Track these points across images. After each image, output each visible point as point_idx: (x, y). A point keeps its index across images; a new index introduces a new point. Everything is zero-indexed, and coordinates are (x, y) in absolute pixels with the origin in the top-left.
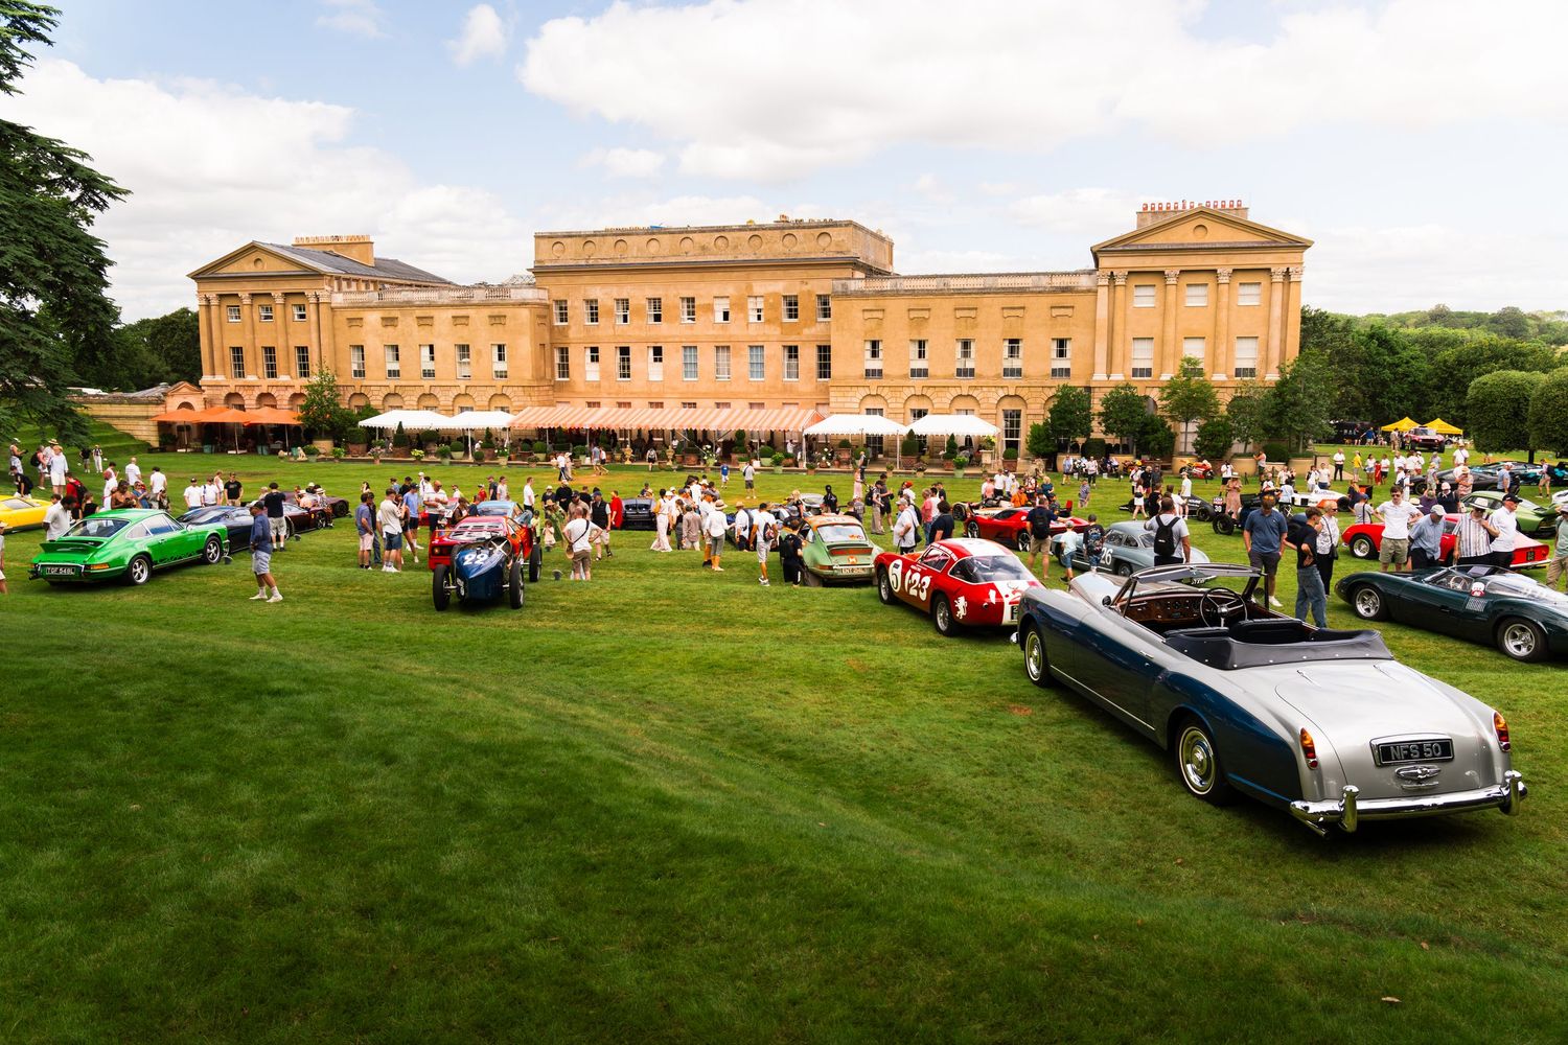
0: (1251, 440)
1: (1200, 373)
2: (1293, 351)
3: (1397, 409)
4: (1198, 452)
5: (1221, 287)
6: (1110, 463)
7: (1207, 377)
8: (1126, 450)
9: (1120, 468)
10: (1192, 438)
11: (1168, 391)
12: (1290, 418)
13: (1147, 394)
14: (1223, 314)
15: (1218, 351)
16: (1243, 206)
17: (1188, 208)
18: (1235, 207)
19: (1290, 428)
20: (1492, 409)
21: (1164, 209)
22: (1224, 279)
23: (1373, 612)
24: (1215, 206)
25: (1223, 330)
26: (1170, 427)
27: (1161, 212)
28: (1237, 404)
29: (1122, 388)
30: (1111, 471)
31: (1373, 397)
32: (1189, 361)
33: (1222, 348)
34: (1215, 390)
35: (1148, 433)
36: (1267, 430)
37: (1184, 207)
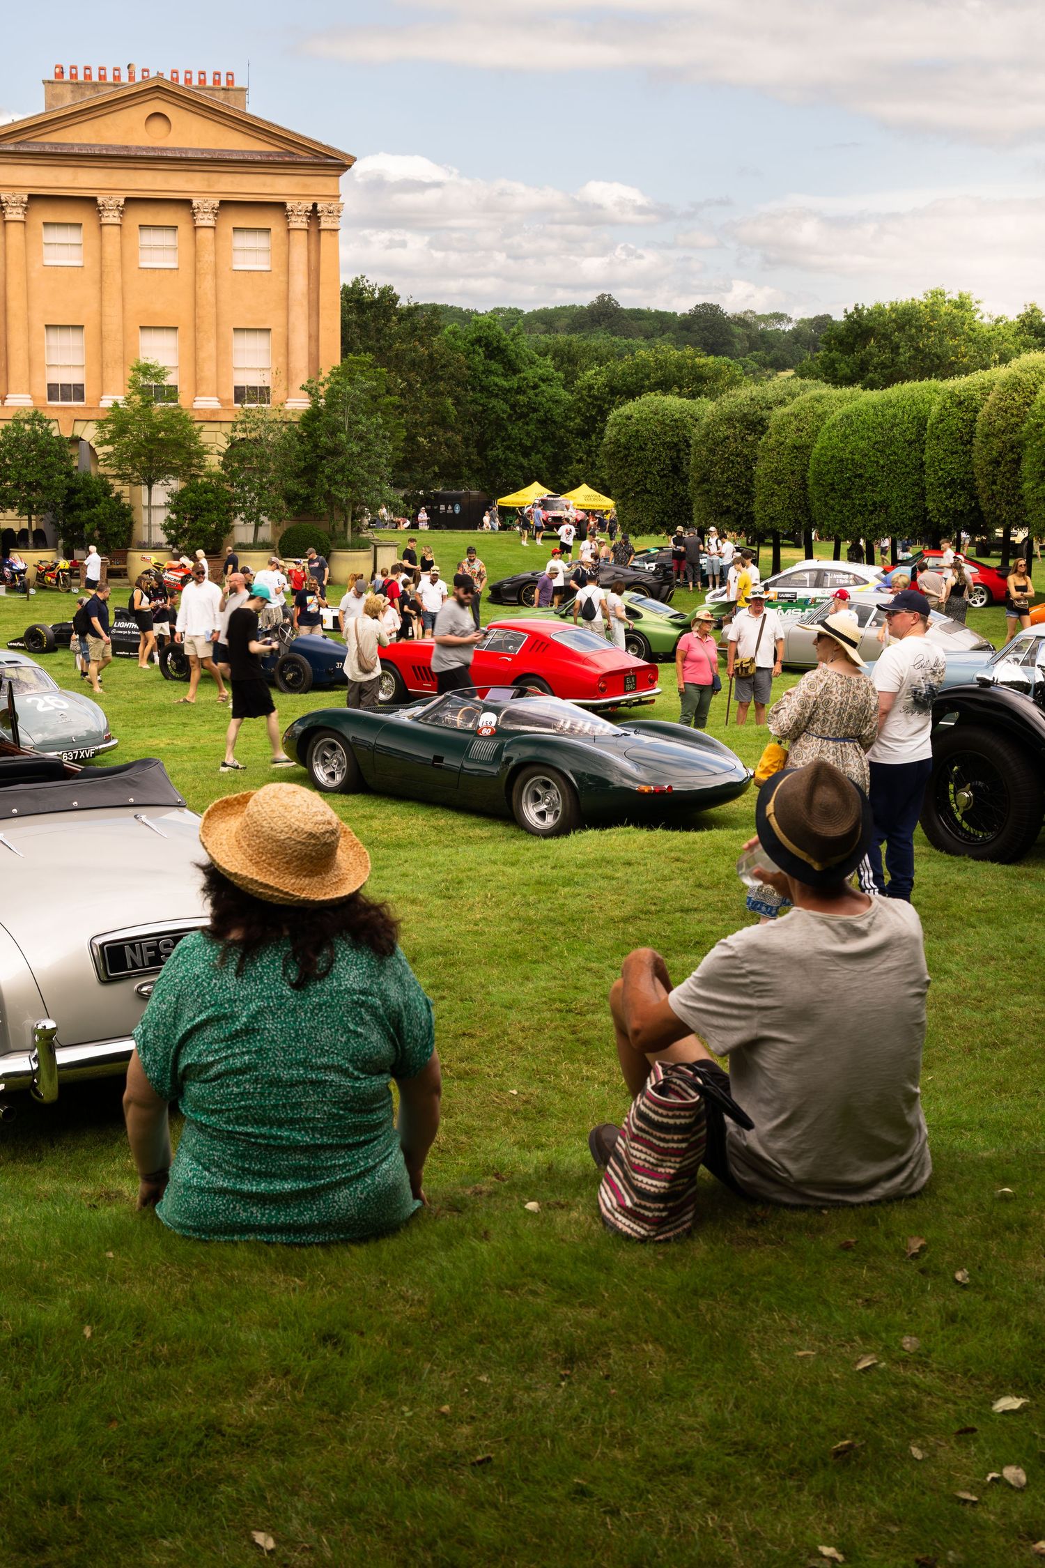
0: (263, 518)
1: (171, 393)
2: (331, 356)
3: (521, 467)
4: (173, 541)
5: (201, 233)
6: (10, 566)
7: (183, 400)
8: (40, 540)
9: (31, 574)
10: (161, 517)
11: (111, 427)
12: (327, 477)
13: (78, 433)
14: (207, 284)
15: (203, 355)
16: (237, 84)
17: (138, 78)
18: (224, 84)
19: (328, 496)
20: (640, 462)
21: (95, 78)
22: (205, 219)
23: (339, 778)
24: (188, 81)
25: (208, 312)
26: (119, 497)
27: (88, 84)
28: (237, 452)
29: (27, 422)
30: (13, 580)
31: (483, 445)
32: (145, 370)
33: (209, 349)
34: (197, 426)
35: (78, 506)
36: (290, 498)
37: (131, 78)
